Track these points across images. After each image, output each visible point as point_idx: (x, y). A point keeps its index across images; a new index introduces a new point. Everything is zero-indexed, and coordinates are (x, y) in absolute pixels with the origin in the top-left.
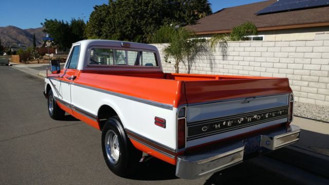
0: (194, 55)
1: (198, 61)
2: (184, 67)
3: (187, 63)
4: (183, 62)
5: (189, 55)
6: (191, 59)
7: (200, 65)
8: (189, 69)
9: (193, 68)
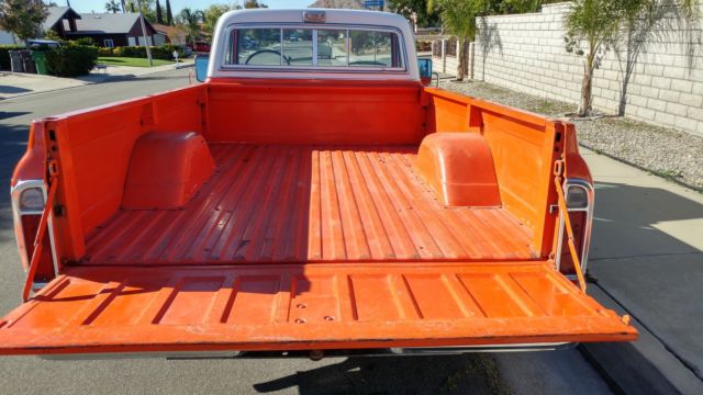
0: (645, 31)
1: (653, 48)
2: (616, 64)
3: (624, 55)
4: (617, 51)
5: (632, 29)
6: (637, 43)
7: (658, 60)
8: (629, 71)
9: (639, 67)
